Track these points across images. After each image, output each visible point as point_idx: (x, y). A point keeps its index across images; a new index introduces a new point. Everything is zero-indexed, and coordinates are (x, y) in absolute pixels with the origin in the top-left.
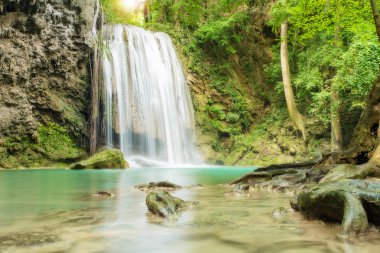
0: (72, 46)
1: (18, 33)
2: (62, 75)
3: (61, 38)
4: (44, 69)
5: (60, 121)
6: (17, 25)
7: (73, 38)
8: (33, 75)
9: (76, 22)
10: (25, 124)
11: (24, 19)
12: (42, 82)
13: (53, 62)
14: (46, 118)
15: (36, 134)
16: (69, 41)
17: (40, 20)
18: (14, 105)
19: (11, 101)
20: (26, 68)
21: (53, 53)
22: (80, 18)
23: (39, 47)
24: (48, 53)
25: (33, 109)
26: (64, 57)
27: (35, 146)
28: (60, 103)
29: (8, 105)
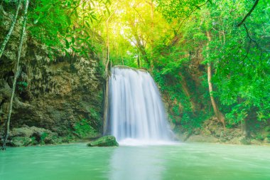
0: (95, 78)
1: (65, 72)
2: (89, 93)
3: (89, 75)
4: (79, 90)
5: (88, 118)
6: (65, 69)
7: (95, 74)
8: (73, 94)
9: (97, 66)
10: (69, 120)
11: (68, 65)
12: (79, 97)
13: (84, 87)
14: (81, 116)
15: (74, 125)
16: (93, 76)
17: (77, 66)
18: (63, 110)
19: (61, 108)
20: (69, 90)
21: (84, 82)
22: (99, 64)
23: (77, 79)
24: (82, 82)
25: (74, 112)
26: (90, 84)
27: (74, 132)
28: (88, 108)
29: (60, 110)
